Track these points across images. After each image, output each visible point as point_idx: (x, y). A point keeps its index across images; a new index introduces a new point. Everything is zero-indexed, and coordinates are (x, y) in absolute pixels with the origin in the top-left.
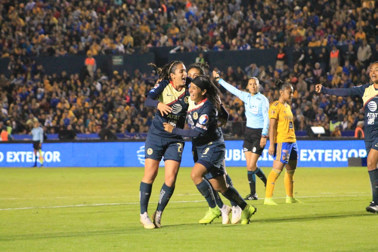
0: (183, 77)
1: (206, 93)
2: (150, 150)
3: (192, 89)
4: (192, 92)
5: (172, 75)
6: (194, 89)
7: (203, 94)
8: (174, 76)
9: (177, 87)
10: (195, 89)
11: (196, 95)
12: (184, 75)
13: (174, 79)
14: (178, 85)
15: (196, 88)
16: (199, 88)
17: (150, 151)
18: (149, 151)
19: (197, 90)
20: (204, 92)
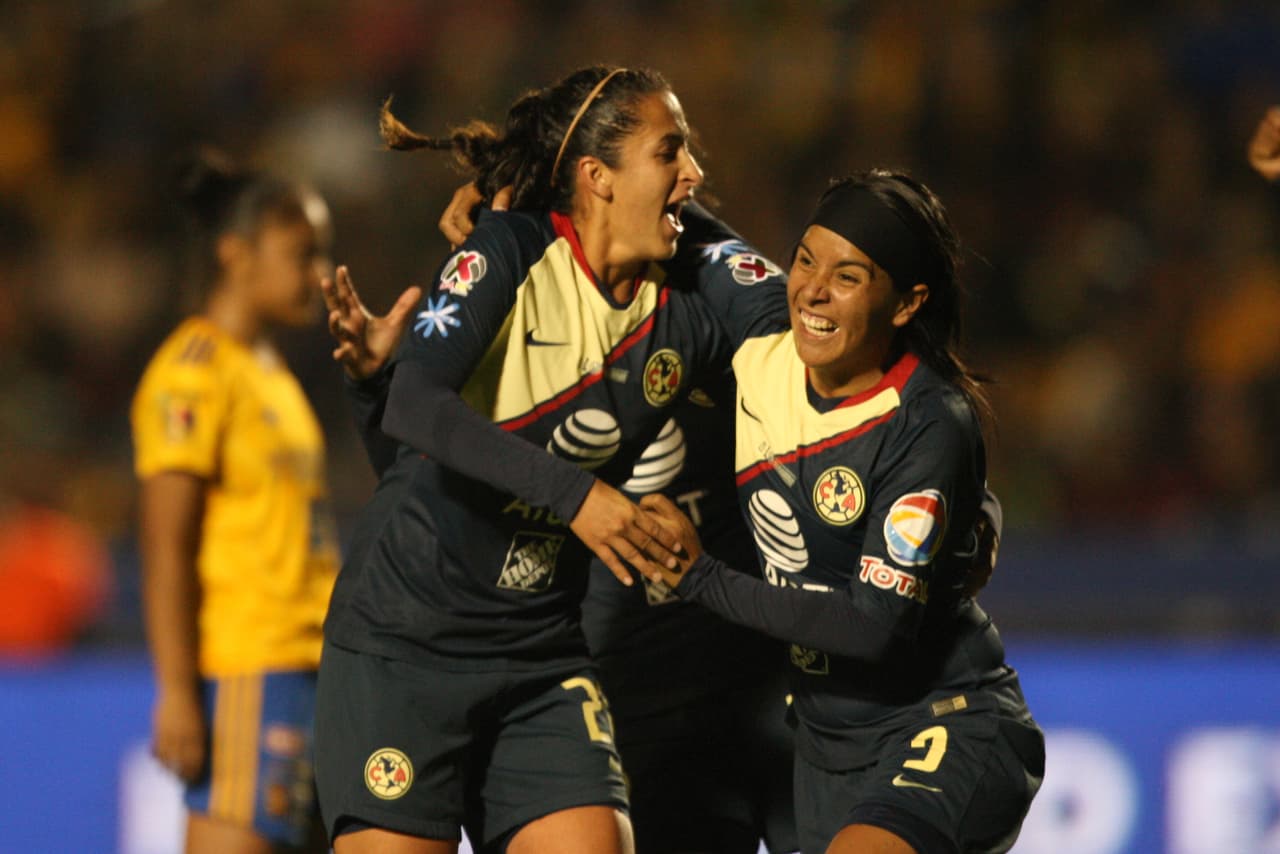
0: (673, 198)
1: (917, 314)
2: (387, 763)
3: (827, 278)
4: (827, 300)
5: (593, 172)
6: (845, 277)
7: (900, 319)
8: (606, 177)
9: (607, 268)
10: (855, 280)
11: (854, 323)
12: (681, 176)
13: (599, 204)
14: (620, 251)
15: (862, 274)
16: (880, 272)
17: (388, 769)
18: (381, 773)
19: (869, 289)
20: (909, 302)
